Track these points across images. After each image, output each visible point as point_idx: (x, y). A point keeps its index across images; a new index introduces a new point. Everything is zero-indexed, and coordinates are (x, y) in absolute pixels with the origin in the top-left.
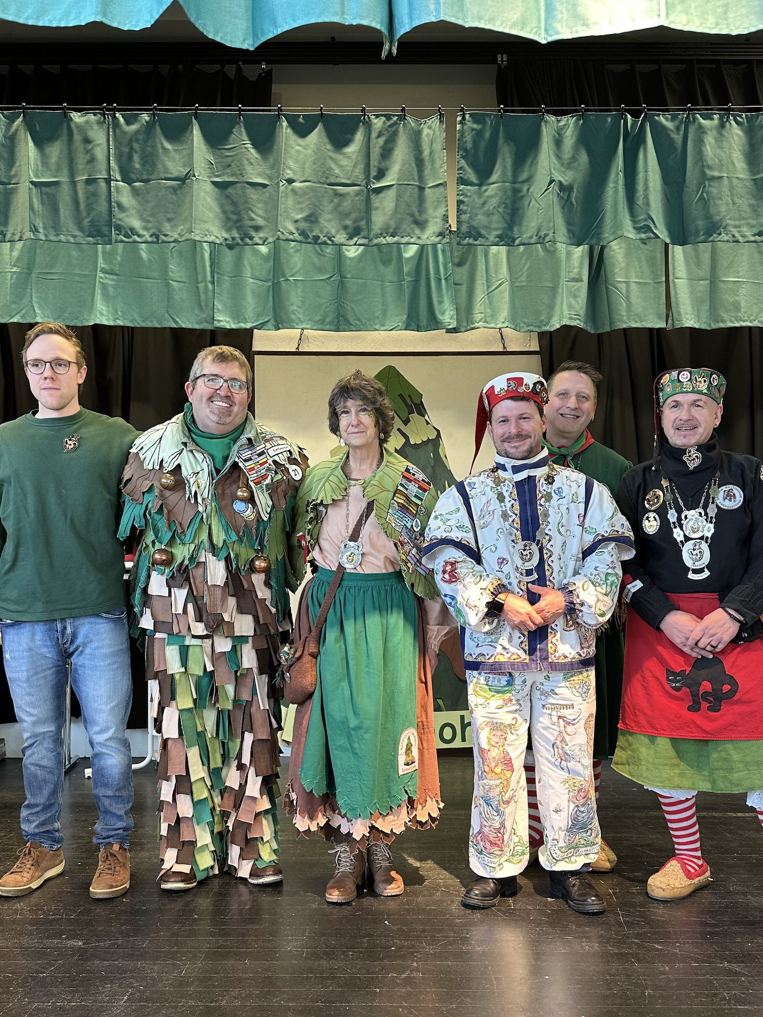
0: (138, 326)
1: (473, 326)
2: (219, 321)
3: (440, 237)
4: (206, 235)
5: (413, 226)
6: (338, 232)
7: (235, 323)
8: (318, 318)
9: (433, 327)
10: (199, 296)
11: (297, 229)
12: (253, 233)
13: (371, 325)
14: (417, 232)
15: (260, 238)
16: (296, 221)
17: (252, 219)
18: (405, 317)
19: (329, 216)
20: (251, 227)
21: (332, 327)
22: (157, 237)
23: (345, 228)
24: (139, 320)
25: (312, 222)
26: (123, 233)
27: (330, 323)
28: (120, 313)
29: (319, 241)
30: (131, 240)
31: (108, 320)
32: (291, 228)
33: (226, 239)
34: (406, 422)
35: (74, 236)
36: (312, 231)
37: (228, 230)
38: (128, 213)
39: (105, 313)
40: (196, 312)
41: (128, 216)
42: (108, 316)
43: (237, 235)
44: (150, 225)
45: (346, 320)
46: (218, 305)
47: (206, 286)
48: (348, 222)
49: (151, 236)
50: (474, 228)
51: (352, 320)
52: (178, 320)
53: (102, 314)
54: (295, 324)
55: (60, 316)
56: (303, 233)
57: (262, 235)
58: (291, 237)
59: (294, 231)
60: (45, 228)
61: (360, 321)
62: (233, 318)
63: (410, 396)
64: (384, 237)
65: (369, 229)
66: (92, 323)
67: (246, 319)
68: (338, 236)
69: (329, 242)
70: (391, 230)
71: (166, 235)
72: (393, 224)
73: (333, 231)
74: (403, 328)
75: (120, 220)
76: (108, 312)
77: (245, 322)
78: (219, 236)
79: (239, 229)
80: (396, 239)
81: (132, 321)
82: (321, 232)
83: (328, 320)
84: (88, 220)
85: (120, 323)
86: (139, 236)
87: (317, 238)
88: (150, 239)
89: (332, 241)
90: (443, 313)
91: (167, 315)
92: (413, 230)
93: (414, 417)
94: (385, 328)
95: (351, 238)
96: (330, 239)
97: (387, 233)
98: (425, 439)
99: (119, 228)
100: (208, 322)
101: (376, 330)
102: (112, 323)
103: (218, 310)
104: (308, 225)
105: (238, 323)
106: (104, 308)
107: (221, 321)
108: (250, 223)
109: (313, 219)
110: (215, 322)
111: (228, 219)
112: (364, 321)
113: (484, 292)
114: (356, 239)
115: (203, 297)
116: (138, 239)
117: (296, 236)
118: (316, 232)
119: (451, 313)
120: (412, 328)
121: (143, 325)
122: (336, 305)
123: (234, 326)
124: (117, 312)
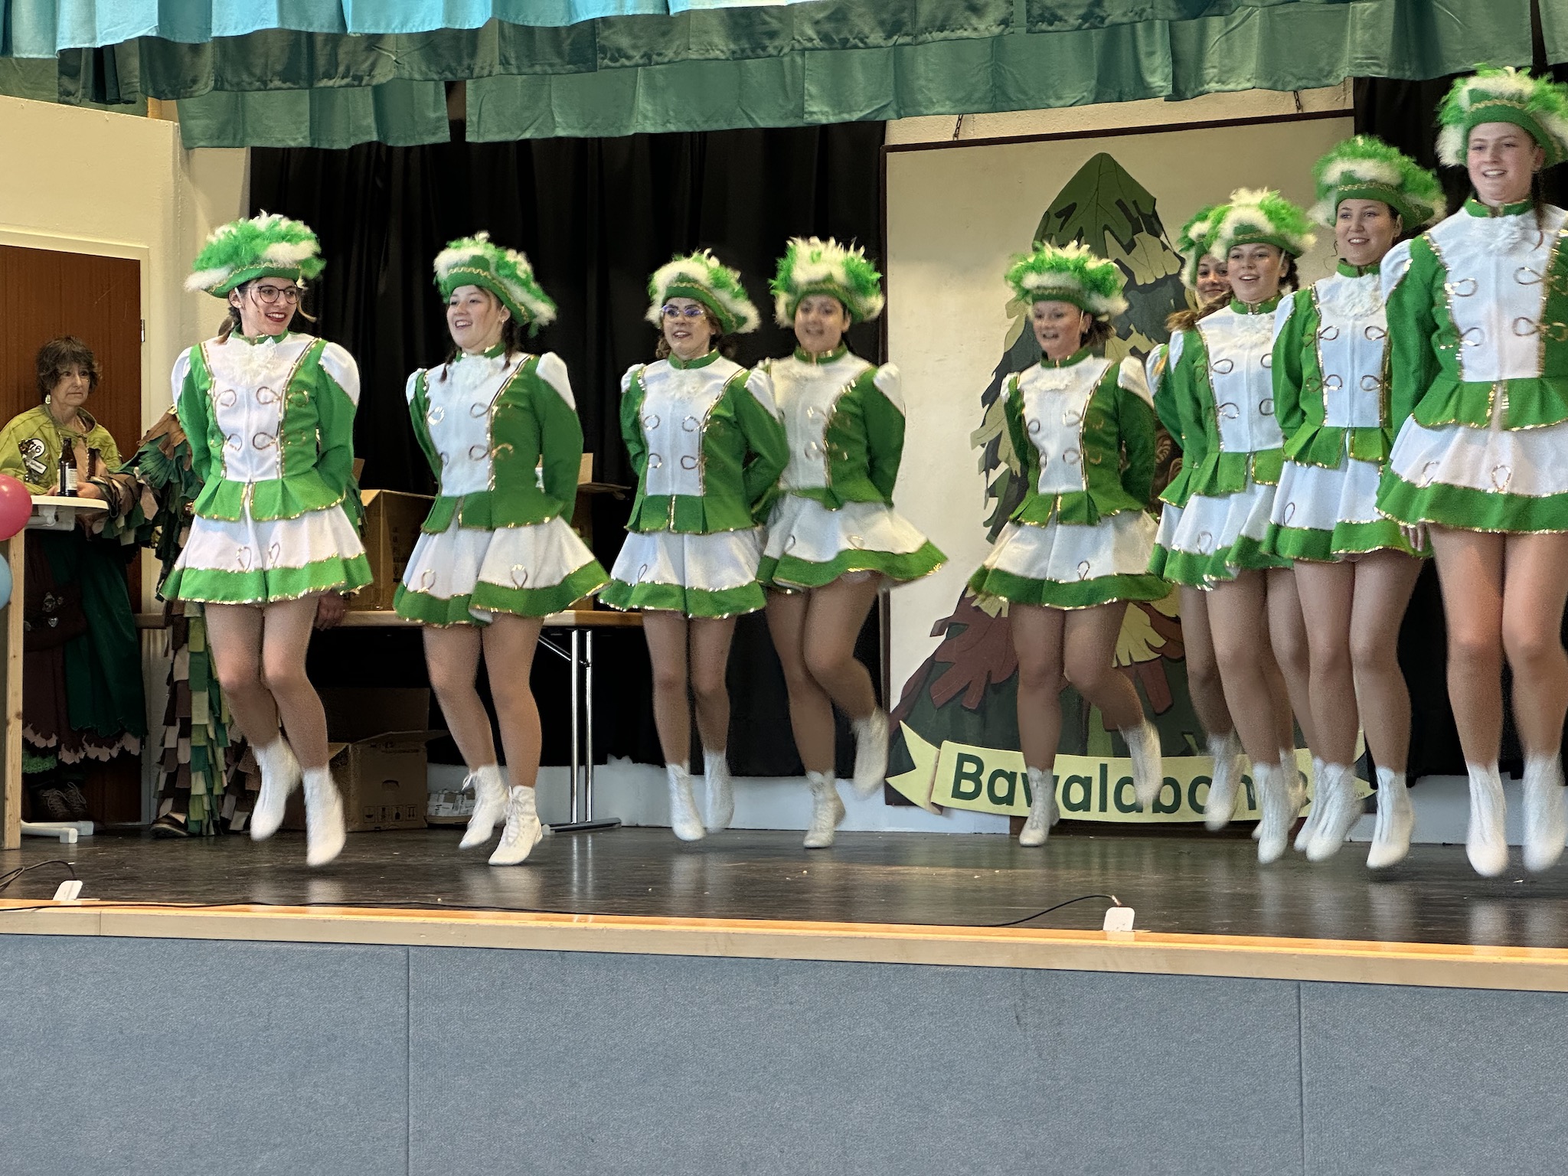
0: (698, 130)
1: (1201, 89)
2: (812, 113)
3: (1002, 26)
4: (708, 50)
5: (967, 13)
6: (872, 30)
7: (834, 115)
8: (960, 95)
9: (1141, 94)
10: (784, 76)
11: (818, 33)
12: (767, 42)
13: (1041, 99)
14: (974, 21)
15: (775, 47)
16: (817, 23)
17: (765, 23)
18: (1093, 82)
19: (862, 10)
20: (765, 33)
21: (984, 107)
22: (650, 58)
23: (882, 23)
24: (700, 120)
25: (837, 20)
26: (608, 56)
27: (981, 100)
28: (671, 113)
29: (848, 45)
30: (618, 64)
31: (654, 125)
32: (810, 32)
33: (734, 52)
34: (1129, 247)
35: (551, 65)
36: (838, 32)
37: (736, 39)
38: (614, 29)
39: (650, 114)
40: (780, 101)
41: (614, 33)
42: (654, 119)
43: (747, 46)
44: (640, 43)
45: (1004, 93)
46: (811, 88)
47: (793, 61)
48: (885, 16)
49: (642, 57)
50: (1047, 8)
51: (1012, 92)
52: (754, 116)
53: (646, 117)
54: (922, 109)
55: (589, 124)
56: (825, 37)
57: (777, 43)
58: (809, 45)
59: (814, 36)
60: (517, 58)
61: (1025, 93)
62: (833, 107)
63: (1135, 203)
64: (930, 33)
65: (915, 22)
66: (631, 133)
67: (850, 106)
68: (872, 37)
69: (861, 45)
70: (938, 23)
71: (659, 54)
72: (940, 15)
73: (867, 30)
74: (1092, 98)
75: (606, 38)
76: (655, 111)
77: (850, 111)
78: (725, 49)
79: (750, 36)
80: (946, 34)
81: (688, 123)
82: (851, 32)
83: (977, 95)
84: (569, 41)
85: (672, 128)
86: (629, 58)
87: (847, 40)
88: (641, 62)
89: (865, 43)
90: (1153, 72)
91: (739, 109)
92: (967, 19)
93: (1144, 237)
94: (1061, 103)
95: (889, 37)
96: (862, 40)
97: (933, 27)
98: (1161, 276)
99: (604, 50)
100: (797, 116)
101: (1049, 107)
102: (660, 130)
103: (810, 96)
104: (832, 25)
105: (840, 113)
106: (649, 107)
107: (814, 113)
108: (761, 28)
109: (840, 16)
110: (806, 116)
111: (736, 23)
112: (1032, 93)
113: (1220, 32)
114: (895, 37)
115: (788, 79)
116: (627, 63)
117: (817, 43)
118: (845, 34)
119: (1166, 70)
120: (1106, 99)
121: (705, 128)
122: (990, 70)
123: (833, 119)
124: (667, 111)
